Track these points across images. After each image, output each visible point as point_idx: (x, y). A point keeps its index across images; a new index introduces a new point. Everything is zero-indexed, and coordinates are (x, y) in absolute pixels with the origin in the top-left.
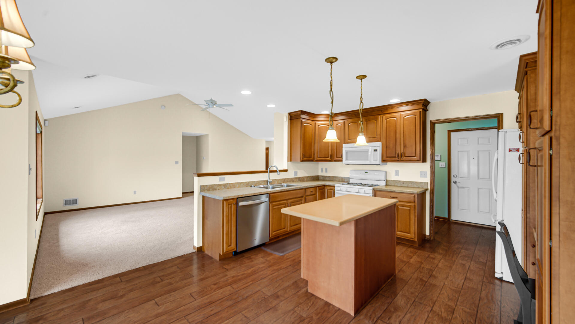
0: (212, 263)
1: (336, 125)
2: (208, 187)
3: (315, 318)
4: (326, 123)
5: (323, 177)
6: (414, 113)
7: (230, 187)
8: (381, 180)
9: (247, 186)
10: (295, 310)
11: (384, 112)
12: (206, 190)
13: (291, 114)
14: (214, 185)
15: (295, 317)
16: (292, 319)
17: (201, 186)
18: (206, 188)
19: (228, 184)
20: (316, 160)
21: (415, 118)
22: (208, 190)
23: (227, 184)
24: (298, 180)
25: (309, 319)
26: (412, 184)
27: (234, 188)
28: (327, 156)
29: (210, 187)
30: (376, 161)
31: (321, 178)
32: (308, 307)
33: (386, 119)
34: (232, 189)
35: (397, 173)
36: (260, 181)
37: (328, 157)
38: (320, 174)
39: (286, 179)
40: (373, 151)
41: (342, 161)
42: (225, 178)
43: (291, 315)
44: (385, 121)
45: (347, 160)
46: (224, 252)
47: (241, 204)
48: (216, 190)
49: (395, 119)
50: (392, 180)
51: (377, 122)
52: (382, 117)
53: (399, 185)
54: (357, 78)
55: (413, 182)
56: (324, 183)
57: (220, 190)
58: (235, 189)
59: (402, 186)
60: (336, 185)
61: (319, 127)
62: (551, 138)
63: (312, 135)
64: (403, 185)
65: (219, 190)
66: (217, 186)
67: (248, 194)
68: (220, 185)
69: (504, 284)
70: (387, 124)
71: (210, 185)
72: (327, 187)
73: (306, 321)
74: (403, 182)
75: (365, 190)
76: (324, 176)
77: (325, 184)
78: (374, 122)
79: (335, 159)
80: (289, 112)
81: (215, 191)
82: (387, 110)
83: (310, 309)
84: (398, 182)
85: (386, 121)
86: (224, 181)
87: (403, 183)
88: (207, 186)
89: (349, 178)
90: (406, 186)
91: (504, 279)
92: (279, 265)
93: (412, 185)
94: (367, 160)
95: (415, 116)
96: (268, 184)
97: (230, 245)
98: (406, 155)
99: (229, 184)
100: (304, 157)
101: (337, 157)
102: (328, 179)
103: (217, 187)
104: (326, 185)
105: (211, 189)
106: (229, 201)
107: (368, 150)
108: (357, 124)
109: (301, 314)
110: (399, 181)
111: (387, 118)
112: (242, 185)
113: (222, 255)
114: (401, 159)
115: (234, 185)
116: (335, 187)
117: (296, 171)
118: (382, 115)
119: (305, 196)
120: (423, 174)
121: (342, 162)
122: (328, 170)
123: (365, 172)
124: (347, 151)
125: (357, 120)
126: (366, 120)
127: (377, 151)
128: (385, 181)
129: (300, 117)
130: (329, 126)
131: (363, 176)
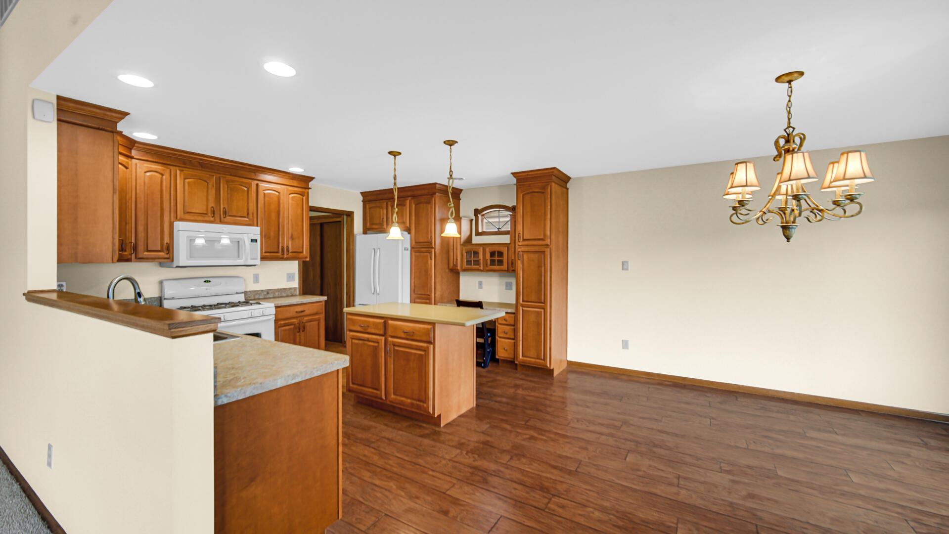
1: (145, 172)
4: (122, 160)
6: (302, 191)
8: (237, 293)
26: (279, 291)
30: (253, 259)
33: (264, 190)
35: (256, 279)
40: (249, 241)
41: (168, 259)
44: (261, 193)
49: (277, 194)
50: (250, 291)
51: (248, 190)
52: (256, 185)
53: (261, 297)
55: (281, 289)
59: (266, 297)
62: (550, 248)
78: (244, 190)
79: (141, 256)
84: (260, 291)
85: (264, 193)
87: (268, 293)
89: (161, 299)
90: (272, 296)
93: (280, 293)
94: (238, 256)
95: (302, 197)
98: (292, 250)
101: (147, 250)
107: (242, 239)
108: (207, 185)
110: (262, 291)
118: (256, 182)
120: (290, 277)
121: (172, 261)
123: (205, 281)
124: (191, 239)
125: (208, 176)
126: (227, 182)
127: (256, 242)
128: (243, 294)
129: (114, 130)
130: (127, 168)
131: (204, 289)
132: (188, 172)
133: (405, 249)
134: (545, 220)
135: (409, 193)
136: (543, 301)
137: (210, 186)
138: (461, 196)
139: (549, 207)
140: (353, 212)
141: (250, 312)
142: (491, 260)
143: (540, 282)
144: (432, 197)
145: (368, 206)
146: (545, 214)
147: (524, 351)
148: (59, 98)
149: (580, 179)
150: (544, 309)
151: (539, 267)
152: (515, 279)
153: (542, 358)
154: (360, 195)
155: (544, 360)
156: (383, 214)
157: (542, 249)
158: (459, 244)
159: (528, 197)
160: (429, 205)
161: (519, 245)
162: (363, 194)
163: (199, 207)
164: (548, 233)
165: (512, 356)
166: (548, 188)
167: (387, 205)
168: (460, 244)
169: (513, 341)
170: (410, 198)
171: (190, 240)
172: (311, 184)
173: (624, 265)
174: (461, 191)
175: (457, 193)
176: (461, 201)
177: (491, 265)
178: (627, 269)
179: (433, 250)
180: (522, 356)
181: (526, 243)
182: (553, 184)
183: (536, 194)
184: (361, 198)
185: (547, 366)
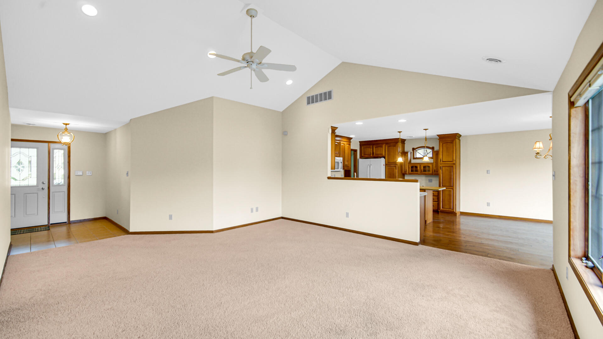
127: (342, 163)
129: (335, 133)
134: (453, 153)
135: (385, 142)
136: (452, 186)
138: (405, 142)
139: (455, 149)
140: (356, 150)
142: (423, 170)
143: (451, 178)
144: (396, 144)
145: (362, 147)
146: (453, 151)
147: (443, 205)
149: (466, 136)
150: (453, 189)
151: (450, 172)
152: (438, 178)
153: (452, 208)
154: (359, 142)
155: (453, 209)
156: (371, 150)
157: (452, 165)
159: (444, 145)
160: (395, 147)
161: (440, 164)
162: (360, 142)
164: (455, 159)
165: (437, 209)
166: (454, 141)
167: (373, 146)
168: (406, 164)
169: (437, 202)
170: (385, 144)
172: (351, 140)
173: (488, 172)
174: (405, 140)
175: (403, 141)
176: (405, 145)
177: (424, 172)
178: (489, 173)
179: (397, 166)
180: (442, 208)
181: (444, 163)
182: (457, 140)
183: (449, 143)
184: (359, 144)
185: (454, 212)
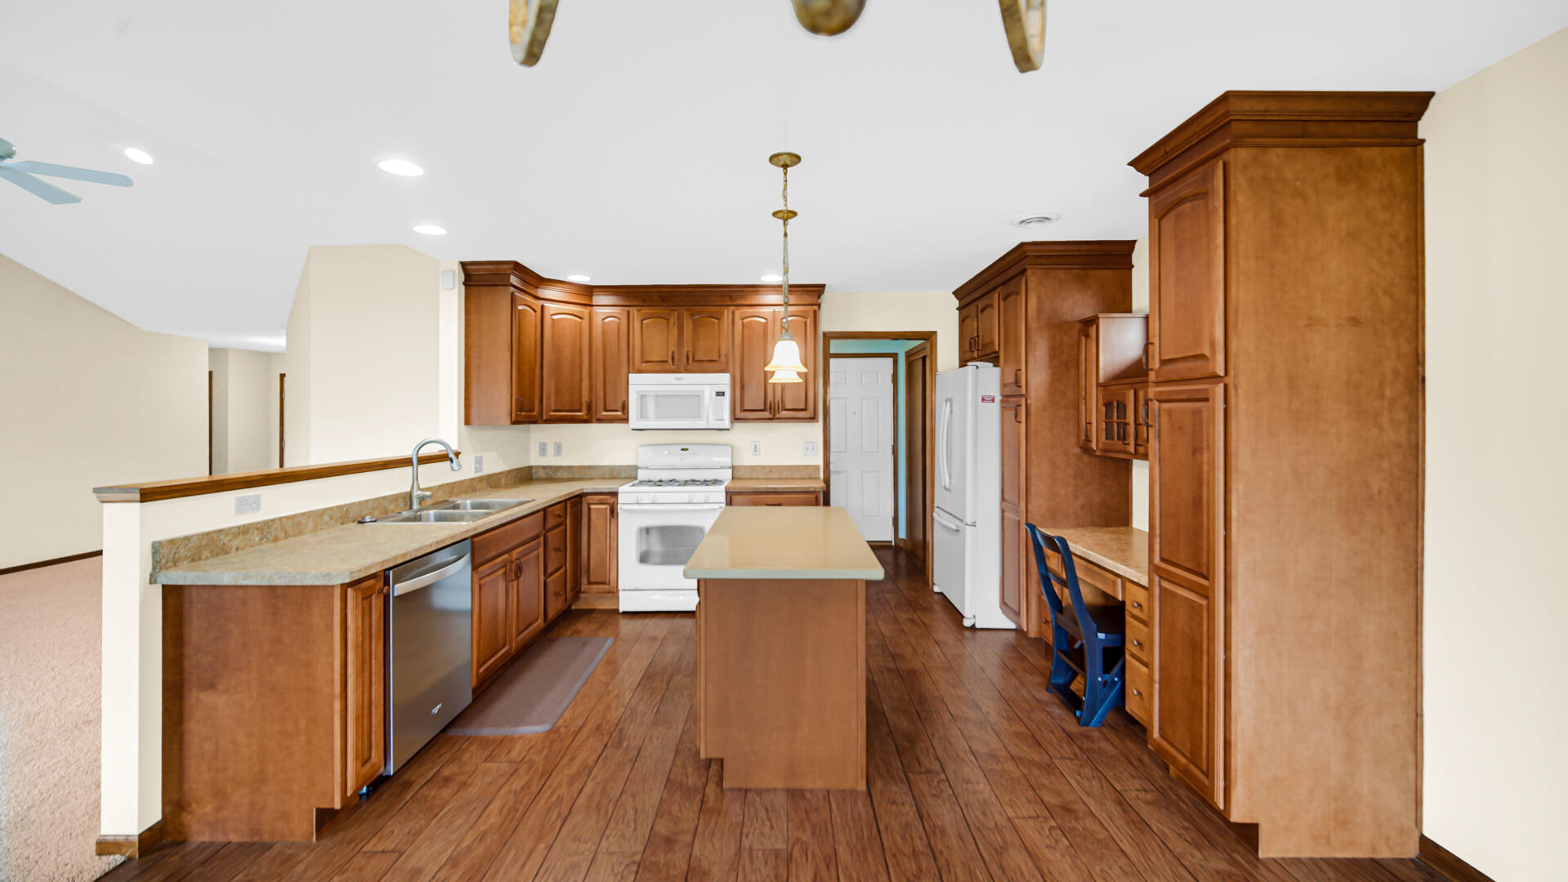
0: (289, 860)
1: (604, 319)
2: (193, 544)
3: (806, 836)
4: (573, 311)
5: (547, 471)
6: (803, 311)
7: (282, 534)
8: (722, 468)
9: (342, 523)
10: (748, 847)
11: (735, 300)
12: (186, 558)
13: (469, 267)
14: (221, 531)
15: (766, 862)
16: (763, 870)
17: (156, 548)
18: (183, 552)
19: (277, 524)
20: (544, 418)
21: (806, 323)
22: (195, 558)
23: (273, 521)
24: (485, 484)
25: (797, 848)
26: (788, 471)
27: (300, 533)
28: (578, 408)
29: (204, 543)
30: (723, 420)
31: (542, 474)
32: (768, 823)
33: (743, 319)
34: (291, 540)
35: (756, 449)
36: (384, 498)
37: (580, 411)
38: (535, 460)
39: (455, 483)
40: (714, 394)
41: (625, 420)
42: (258, 497)
43: (752, 862)
44: (738, 323)
45: (641, 417)
46: (349, 794)
47: (400, 589)
48: (225, 551)
49: (763, 321)
50: (744, 466)
51: (719, 323)
52: (733, 313)
53: (760, 476)
54: (775, 214)
55: (791, 466)
56: (579, 488)
57: (243, 549)
58: (303, 538)
60: (621, 489)
61: (553, 319)
62: (1226, 387)
63: (536, 341)
64: (770, 476)
65: (240, 552)
66: (230, 536)
67: (421, 548)
68: (244, 530)
69: (980, 634)
70: (746, 331)
71: (203, 534)
72: (589, 497)
73: (796, 854)
74: (771, 469)
75: (708, 494)
76: (550, 467)
77: (582, 489)
78: (714, 323)
79: (599, 417)
80: (462, 261)
81: (221, 557)
82: (743, 297)
83: (775, 826)
84: (760, 468)
85: (743, 323)
86: (258, 508)
87: (771, 471)
88: (187, 539)
89: (636, 468)
91: (977, 626)
92: (572, 759)
94: (698, 417)
95: (804, 320)
96: (411, 508)
97: (369, 759)
98: (787, 407)
99: (281, 519)
100: (521, 411)
101: (606, 410)
102: (565, 475)
103: (230, 541)
104: (585, 491)
105: (206, 553)
106: (364, 585)
107: (703, 392)
108: (668, 324)
109: (769, 846)
110: (762, 467)
111: (743, 316)
112: (326, 518)
113: (343, 808)
114: (778, 416)
115: (299, 523)
116: (619, 495)
117: (478, 455)
118: (732, 308)
119: (544, 532)
120: (809, 448)
121: (628, 422)
122: (564, 449)
123: (682, 450)
124: (643, 394)
125: (667, 311)
126: (692, 315)
127: (724, 395)
128: (730, 470)
129: (507, 283)
130: (582, 318)
131: (677, 459)
132: (646, 311)
133: (983, 400)
135: (1001, 278)
137: (671, 324)
139: (1222, 239)
140: (935, 333)
141: (703, 494)
145: (962, 318)
148: (463, 265)
157: (1204, 390)
158: (1094, 382)
159: (1166, 226)
163: (656, 354)
164: (1219, 333)
166: (1216, 175)
167: (977, 308)
168: (1099, 385)
171: (642, 396)
172: (824, 298)
176: (1133, 270)
179: (1023, 400)
181: (1164, 372)
